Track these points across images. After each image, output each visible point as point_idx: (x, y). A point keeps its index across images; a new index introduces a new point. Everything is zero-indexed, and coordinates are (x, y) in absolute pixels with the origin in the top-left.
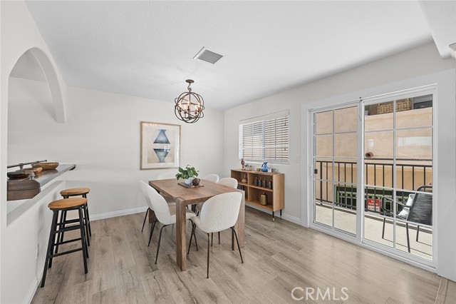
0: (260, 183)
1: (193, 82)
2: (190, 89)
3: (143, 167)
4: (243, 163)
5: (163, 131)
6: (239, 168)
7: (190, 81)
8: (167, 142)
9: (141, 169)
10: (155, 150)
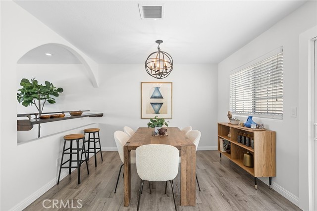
0: (243, 140)
1: (162, 42)
2: (159, 48)
3: (143, 117)
4: (230, 116)
5: (157, 89)
6: (225, 121)
7: (159, 42)
8: (162, 97)
9: (142, 118)
10: (151, 103)
